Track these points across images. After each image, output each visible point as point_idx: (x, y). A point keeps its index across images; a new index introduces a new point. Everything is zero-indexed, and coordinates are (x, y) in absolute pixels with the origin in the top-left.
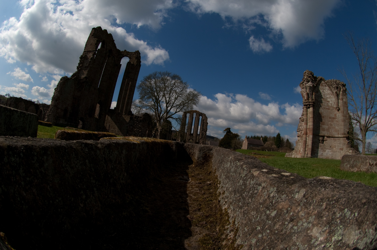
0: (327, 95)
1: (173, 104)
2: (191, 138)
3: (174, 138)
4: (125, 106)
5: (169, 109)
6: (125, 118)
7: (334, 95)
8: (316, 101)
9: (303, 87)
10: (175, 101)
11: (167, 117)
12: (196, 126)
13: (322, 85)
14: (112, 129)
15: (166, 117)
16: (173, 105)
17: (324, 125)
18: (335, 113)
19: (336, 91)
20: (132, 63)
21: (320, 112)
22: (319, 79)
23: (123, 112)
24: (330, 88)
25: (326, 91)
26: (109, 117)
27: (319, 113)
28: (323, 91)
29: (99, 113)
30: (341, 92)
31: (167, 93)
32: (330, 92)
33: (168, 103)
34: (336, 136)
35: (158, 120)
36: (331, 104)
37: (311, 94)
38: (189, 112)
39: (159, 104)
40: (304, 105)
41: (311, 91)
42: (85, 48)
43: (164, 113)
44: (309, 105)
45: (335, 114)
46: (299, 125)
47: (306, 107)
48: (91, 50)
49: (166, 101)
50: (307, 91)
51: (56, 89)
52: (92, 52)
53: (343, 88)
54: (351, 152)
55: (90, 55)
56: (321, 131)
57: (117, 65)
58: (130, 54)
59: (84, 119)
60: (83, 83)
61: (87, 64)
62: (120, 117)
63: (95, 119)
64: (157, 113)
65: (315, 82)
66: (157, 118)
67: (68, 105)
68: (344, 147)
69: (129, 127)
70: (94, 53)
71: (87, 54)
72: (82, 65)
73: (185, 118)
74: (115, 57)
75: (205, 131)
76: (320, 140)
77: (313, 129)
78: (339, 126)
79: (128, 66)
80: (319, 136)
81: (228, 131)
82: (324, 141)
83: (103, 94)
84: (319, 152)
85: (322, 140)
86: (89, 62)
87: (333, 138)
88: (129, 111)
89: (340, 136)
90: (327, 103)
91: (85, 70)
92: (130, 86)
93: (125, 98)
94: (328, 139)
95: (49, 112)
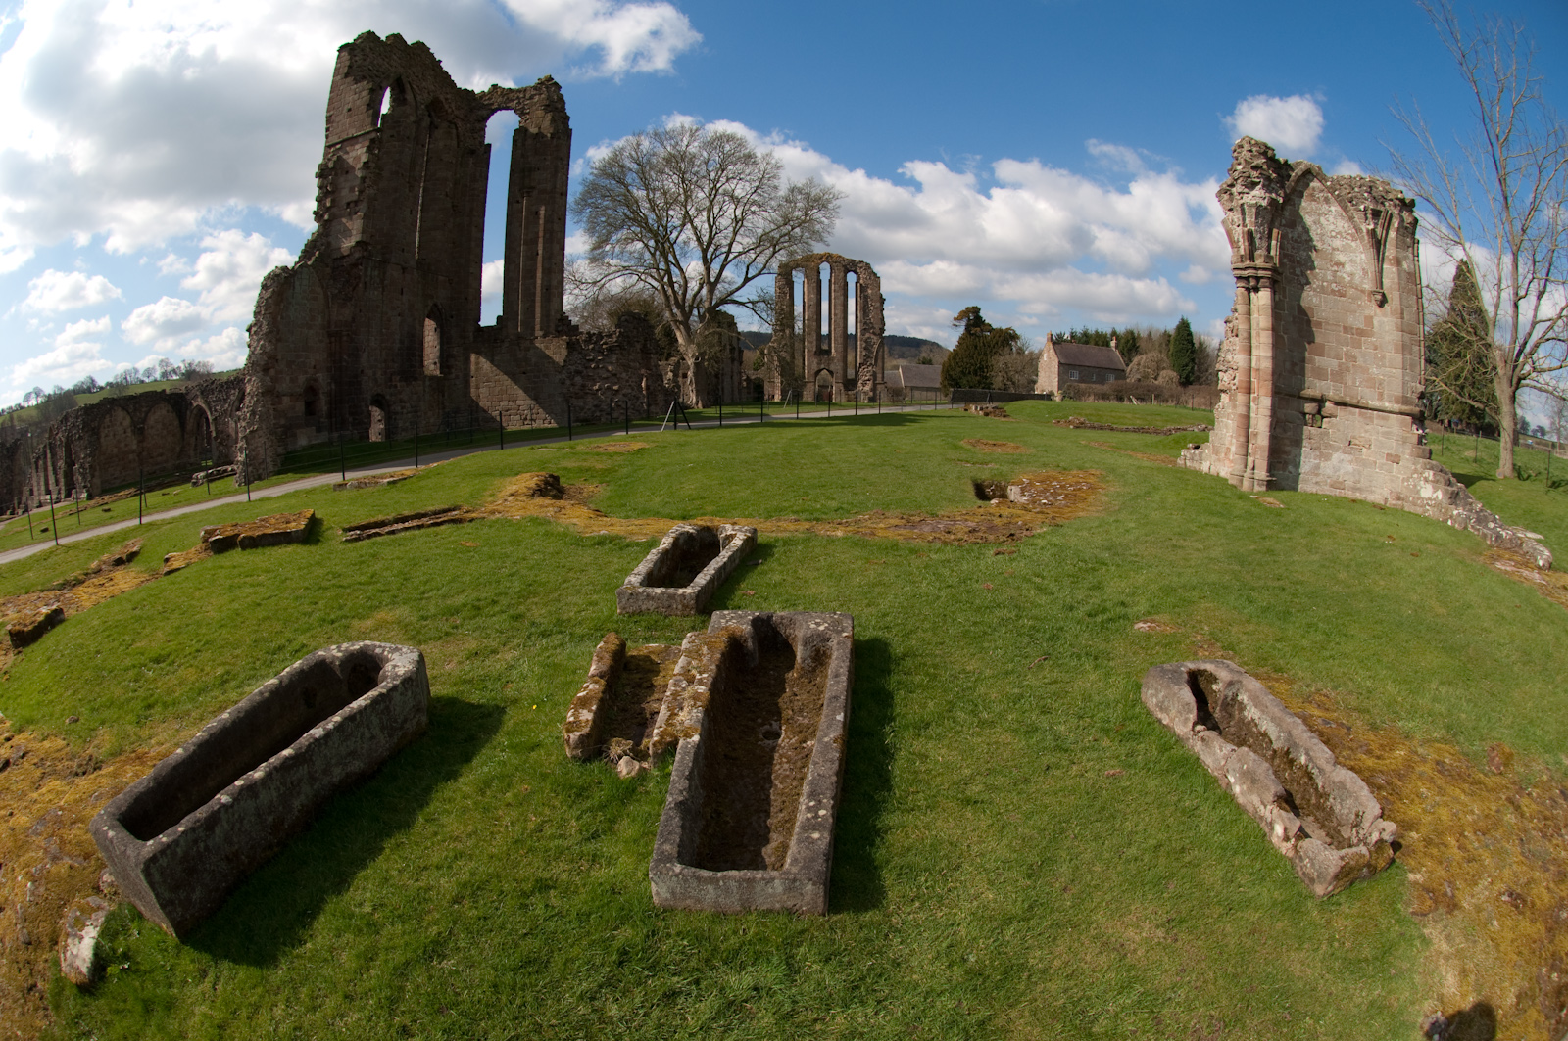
0: (1335, 237)
1: (730, 245)
2: (823, 366)
4: (538, 305)
5: (715, 267)
6: (547, 352)
7: (1362, 239)
8: (1285, 261)
9: (1229, 205)
10: (735, 233)
11: (714, 301)
12: (835, 315)
13: (1312, 198)
15: (711, 302)
16: (730, 249)
17: (1322, 355)
18: (1367, 313)
19: (1372, 226)
20: (533, 130)
21: (1304, 303)
22: (1298, 171)
23: (533, 329)
24: (1344, 208)
25: (1331, 219)
26: (483, 360)
27: (1300, 307)
28: (1317, 223)
29: (438, 354)
30: (1392, 235)
31: (699, 211)
32: (1346, 226)
33: (709, 244)
34: (1373, 404)
35: (681, 323)
36: (1351, 274)
37: (1262, 233)
38: (797, 265)
39: (671, 258)
40: (1239, 278)
41: (1262, 225)
44: (1258, 279)
45: (1365, 318)
47: (1243, 285)
48: (353, 132)
49: (699, 239)
50: (1247, 222)
51: (254, 329)
53: (1402, 217)
54: (1431, 478)
55: (358, 154)
56: (1309, 379)
57: (473, 152)
58: (518, 98)
59: (388, 397)
60: (355, 265)
61: (352, 189)
62: (528, 349)
63: (428, 383)
64: (670, 292)
65: (1282, 187)
66: (673, 315)
67: (314, 367)
68: (1404, 453)
69: (568, 382)
70: (373, 141)
71: (341, 153)
72: (333, 201)
73: (787, 290)
74: (459, 124)
75: (878, 331)
76: (1305, 414)
77: (1274, 373)
78: (1384, 366)
79: (519, 144)
80: (1300, 397)
81: (973, 319)
82: (1323, 417)
83: (441, 278)
84: (1302, 459)
85: (1314, 416)
86: (358, 182)
87: (1357, 410)
88: (558, 317)
89: (1387, 405)
90: (1335, 268)
91: (350, 216)
92: (546, 223)
93: (530, 274)
94: (1339, 411)
95: (250, 424)
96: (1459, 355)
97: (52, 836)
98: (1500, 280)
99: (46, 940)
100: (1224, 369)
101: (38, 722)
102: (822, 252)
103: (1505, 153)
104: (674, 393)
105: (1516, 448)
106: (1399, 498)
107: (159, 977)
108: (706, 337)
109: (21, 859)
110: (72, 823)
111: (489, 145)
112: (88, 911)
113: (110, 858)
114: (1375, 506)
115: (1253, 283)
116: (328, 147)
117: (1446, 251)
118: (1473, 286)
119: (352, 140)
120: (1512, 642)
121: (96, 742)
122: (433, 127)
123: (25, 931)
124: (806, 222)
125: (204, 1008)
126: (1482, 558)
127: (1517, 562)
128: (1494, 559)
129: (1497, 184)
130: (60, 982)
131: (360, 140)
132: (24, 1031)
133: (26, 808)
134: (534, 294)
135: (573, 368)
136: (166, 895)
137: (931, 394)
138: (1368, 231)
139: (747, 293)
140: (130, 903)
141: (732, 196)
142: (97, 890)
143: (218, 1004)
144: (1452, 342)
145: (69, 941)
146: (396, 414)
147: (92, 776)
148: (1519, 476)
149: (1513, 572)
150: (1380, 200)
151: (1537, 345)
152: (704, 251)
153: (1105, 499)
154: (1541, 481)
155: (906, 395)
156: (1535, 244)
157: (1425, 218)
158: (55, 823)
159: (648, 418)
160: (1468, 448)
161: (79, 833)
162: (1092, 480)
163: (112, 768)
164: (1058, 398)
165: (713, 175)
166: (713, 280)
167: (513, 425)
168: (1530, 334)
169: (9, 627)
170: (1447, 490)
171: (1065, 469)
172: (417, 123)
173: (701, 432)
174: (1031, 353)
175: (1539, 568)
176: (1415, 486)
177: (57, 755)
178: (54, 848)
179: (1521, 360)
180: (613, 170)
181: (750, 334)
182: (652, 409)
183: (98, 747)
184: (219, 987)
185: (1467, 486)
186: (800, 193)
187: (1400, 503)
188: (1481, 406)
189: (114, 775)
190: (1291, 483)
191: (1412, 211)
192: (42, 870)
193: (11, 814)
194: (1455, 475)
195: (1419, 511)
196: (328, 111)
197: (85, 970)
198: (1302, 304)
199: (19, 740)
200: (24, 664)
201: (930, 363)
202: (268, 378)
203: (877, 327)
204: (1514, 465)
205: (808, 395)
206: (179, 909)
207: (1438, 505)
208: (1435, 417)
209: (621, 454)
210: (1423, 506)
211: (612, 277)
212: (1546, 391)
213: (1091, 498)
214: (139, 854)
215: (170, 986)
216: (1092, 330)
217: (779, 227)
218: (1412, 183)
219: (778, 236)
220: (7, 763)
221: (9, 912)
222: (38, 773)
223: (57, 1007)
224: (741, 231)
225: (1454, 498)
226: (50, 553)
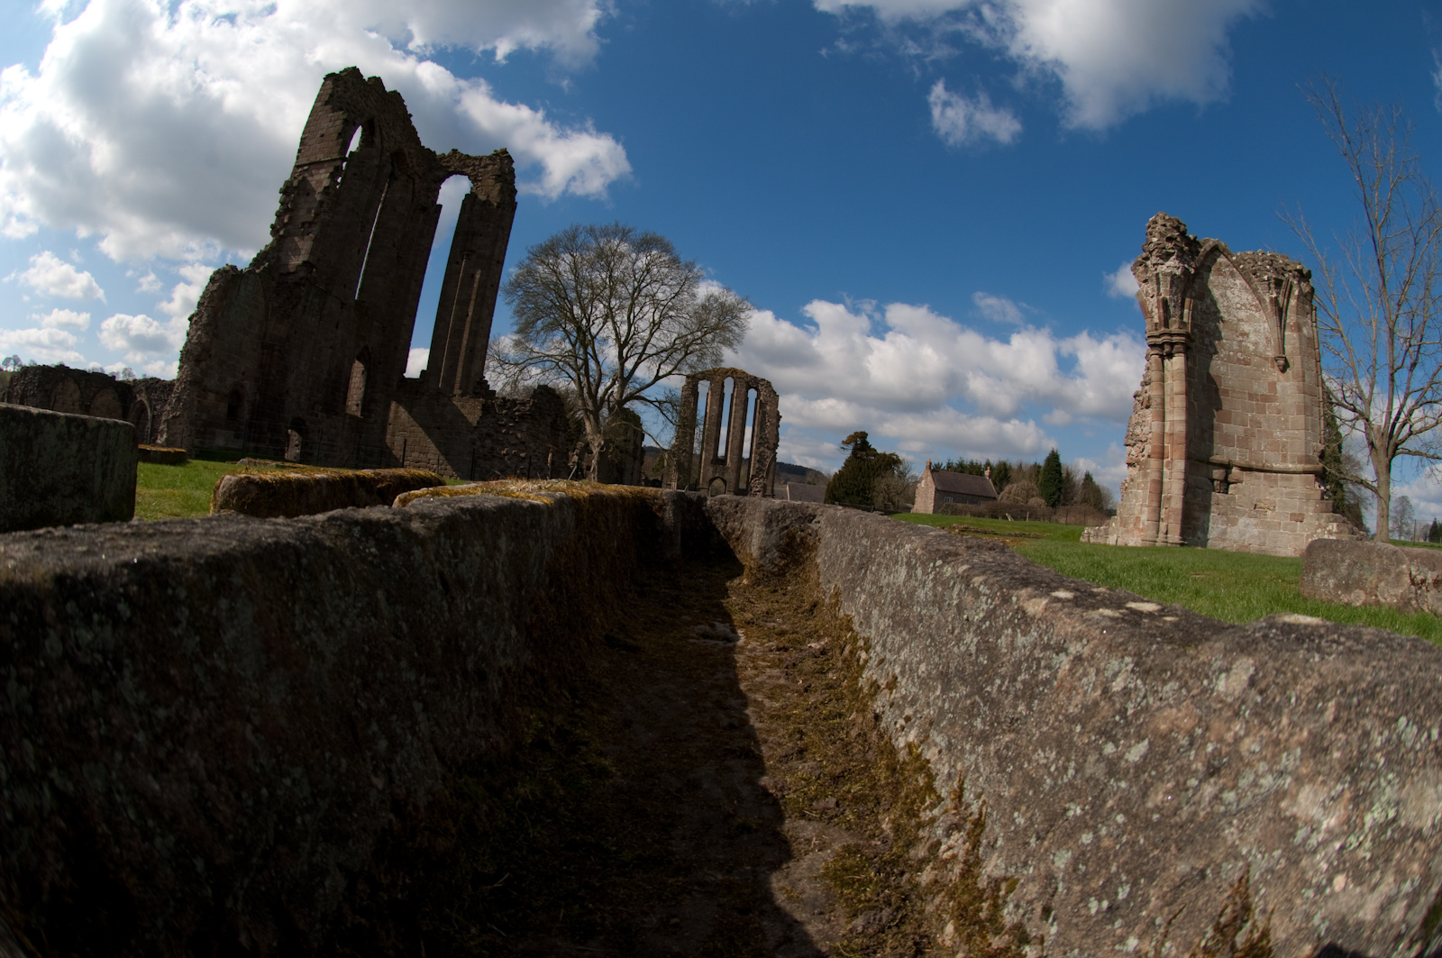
0: (1240, 309)
1: (645, 346)
2: (717, 475)
3: (651, 479)
4: (461, 364)
5: (629, 365)
6: (462, 410)
7: (1265, 309)
8: (1195, 330)
9: (1144, 276)
10: (652, 334)
11: (624, 396)
12: (734, 427)
13: (1219, 273)
14: (415, 455)
15: (621, 396)
16: (644, 350)
17: (1229, 422)
18: (1270, 379)
19: (1274, 295)
20: (482, 197)
21: (1213, 372)
22: (1207, 247)
23: (453, 388)
24: (1249, 282)
25: (1236, 292)
26: (402, 409)
27: (1209, 376)
28: (1224, 295)
29: (361, 396)
30: (1293, 302)
31: (621, 307)
32: (1250, 297)
33: (626, 342)
34: (1278, 466)
35: (591, 412)
36: (1256, 344)
37: (1176, 302)
38: (705, 376)
39: (590, 350)
40: (1152, 347)
41: (1176, 294)
42: (299, 151)
43: (613, 384)
44: (1172, 345)
45: (1269, 384)
46: (1134, 421)
47: (1157, 352)
48: (321, 157)
49: (618, 335)
50: (1162, 291)
51: (195, 319)
52: (326, 165)
53: (1300, 287)
54: (1335, 530)
55: (321, 180)
56: (1218, 446)
57: (424, 209)
58: (474, 165)
59: (308, 423)
60: (298, 285)
61: (309, 211)
62: (445, 405)
63: (347, 420)
64: (585, 382)
65: (1193, 259)
66: (585, 403)
67: (244, 373)
68: (1307, 510)
69: (478, 443)
70: (337, 171)
71: (307, 175)
72: (290, 219)
73: (692, 399)
74: (417, 180)
75: (772, 447)
76: (1213, 481)
78: (1287, 429)
79: (468, 209)
80: (1209, 464)
81: (859, 444)
82: (1229, 483)
83: (376, 323)
84: (1211, 524)
85: (1220, 482)
86: (315, 205)
87: (1262, 474)
88: (479, 381)
89: (1290, 465)
90: (1240, 339)
91: (303, 235)
92: (479, 287)
93: (458, 333)
94: (1245, 476)
95: (174, 409)
102: (728, 368)
108: (612, 428)
111: (440, 206)
115: (1166, 349)
116: (297, 165)
119: (319, 165)
122: (393, 177)
134: (459, 353)
135: (484, 430)
138: (1271, 300)
141: (653, 300)
146: (313, 443)
152: (621, 349)
172: (380, 169)
174: (910, 478)
191: (1309, 281)
196: (304, 134)
198: (1211, 372)
202: (198, 369)
203: (772, 441)
216: (969, 462)
224: (656, 335)
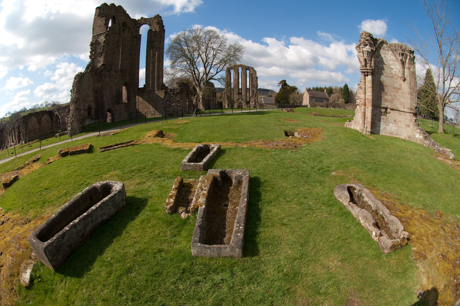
0: (390, 61)
1: (212, 62)
2: (240, 97)
4: (156, 81)
5: (208, 69)
6: (159, 94)
7: (398, 62)
8: (376, 67)
9: (359, 51)
10: (214, 59)
11: (208, 79)
12: (243, 83)
13: (384, 49)
14: (146, 110)
15: (206, 79)
16: (212, 63)
17: (386, 95)
18: (400, 83)
20: (154, 30)
22: (380, 41)
23: (154, 88)
24: (393, 52)
25: (389, 56)
26: (140, 98)
27: (380, 81)
28: (385, 57)
29: (127, 96)
30: (407, 60)
31: (203, 53)
32: (394, 57)
33: (206, 62)
34: (401, 110)
35: (198, 85)
36: (395, 72)
37: (369, 59)
38: (232, 68)
39: (195, 67)
40: (362, 72)
41: (369, 57)
43: (204, 75)
44: (368, 72)
45: (400, 85)
47: (363, 74)
48: (100, 32)
49: (203, 61)
50: (364, 56)
51: (72, 91)
53: (410, 56)
54: (419, 132)
55: (102, 39)
56: (383, 102)
57: (136, 37)
58: (149, 21)
59: (112, 109)
60: (102, 71)
61: (100, 49)
62: (153, 94)
63: (124, 105)
64: (195, 76)
65: (375, 46)
66: (195, 83)
67: (90, 101)
68: (411, 124)
69: (165, 103)
70: (106, 35)
71: (97, 39)
72: (95, 53)
73: (229, 75)
74: (132, 29)
75: (256, 87)
76: (382, 112)
77: (372, 100)
78: (405, 99)
79: (150, 34)
80: (380, 107)
81: (284, 84)
82: (387, 113)
83: (127, 74)
84: (381, 125)
85: (384, 113)
86: (102, 47)
87: (397, 111)
88: (162, 84)
89: (406, 110)
90: (390, 70)
91: (100, 57)
92: (158, 57)
93: (153, 72)
94: (392, 111)
95: (72, 119)
96: (427, 96)
97: (17, 243)
98: (439, 75)
99: (16, 274)
100: (358, 98)
101: (12, 210)
102: (239, 64)
103: (441, 38)
104: (196, 106)
105: (444, 124)
106: (409, 138)
107: (49, 282)
108: (205, 89)
109: (8, 250)
110: (23, 239)
111: (141, 35)
112: (28, 264)
113: (34, 248)
114: (402, 140)
115: (366, 74)
116: (93, 37)
117: (423, 66)
118: (431, 76)
119: (100, 35)
120: (442, 181)
121: (29, 214)
122: (124, 30)
123: (10, 272)
124: (234, 56)
125: (62, 291)
126: (434, 156)
127: (444, 158)
128: (437, 156)
129: (439, 47)
130: (20, 286)
131: (103, 34)
132: (10, 302)
133: (9, 235)
134: (155, 78)
135: (166, 99)
136: (51, 258)
137: (272, 106)
138: (400, 59)
139: (217, 76)
140: (40, 261)
141: (212, 48)
142: (31, 258)
143: (66, 290)
144: (425, 92)
145: (23, 274)
146: (115, 114)
147: (28, 224)
148: (445, 132)
149: (443, 160)
150: (404, 50)
151: (450, 94)
152: (205, 64)
153: (323, 136)
154: (451, 134)
155: (264, 106)
156: (450, 65)
157: (417, 56)
158: (18, 239)
159: (189, 113)
160: (430, 124)
161: (25, 241)
162: (319, 131)
163: (34, 222)
164: (309, 107)
165: (207, 42)
166: (207, 73)
167: (149, 116)
168: (448, 91)
169: (3, 182)
170: (423, 136)
171: (311, 127)
172: (119, 29)
173: (204, 117)
174: (301, 94)
175: (451, 160)
176: (414, 134)
177: (18, 219)
178: (18, 246)
179: (445, 98)
180: (177, 41)
181: (218, 88)
182: (190, 110)
183: (30, 216)
184: (67, 285)
185: (429, 135)
186: (233, 47)
187: (410, 139)
188: (434, 112)
189: (35, 224)
190: (378, 133)
191: (413, 54)
192: (14, 253)
193: (5, 237)
194: (426, 131)
195: (415, 141)
196: (93, 26)
197: (27, 282)
198: (381, 80)
199: (6, 215)
200: (7, 193)
201: (271, 96)
202: (77, 105)
203: (256, 86)
204: (443, 129)
205: (235, 106)
206: (55, 262)
207: (421, 140)
208: (420, 114)
209: (181, 124)
210: (416, 140)
211: (177, 72)
212: (453, 108)
213: (319, 136)
214: (42, 246)
215: (52, 285)
216: (319, 87)
217: (226, 57)
218: (413, 46)
219: (226, 60)
220: (3, 223)
221: (5, 267)
222: (12, 224)
223: (20, 294)
225: (426, 138)
226: (14, 159)
